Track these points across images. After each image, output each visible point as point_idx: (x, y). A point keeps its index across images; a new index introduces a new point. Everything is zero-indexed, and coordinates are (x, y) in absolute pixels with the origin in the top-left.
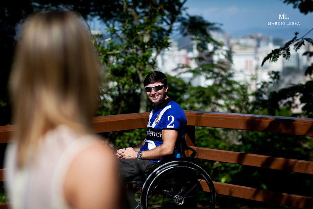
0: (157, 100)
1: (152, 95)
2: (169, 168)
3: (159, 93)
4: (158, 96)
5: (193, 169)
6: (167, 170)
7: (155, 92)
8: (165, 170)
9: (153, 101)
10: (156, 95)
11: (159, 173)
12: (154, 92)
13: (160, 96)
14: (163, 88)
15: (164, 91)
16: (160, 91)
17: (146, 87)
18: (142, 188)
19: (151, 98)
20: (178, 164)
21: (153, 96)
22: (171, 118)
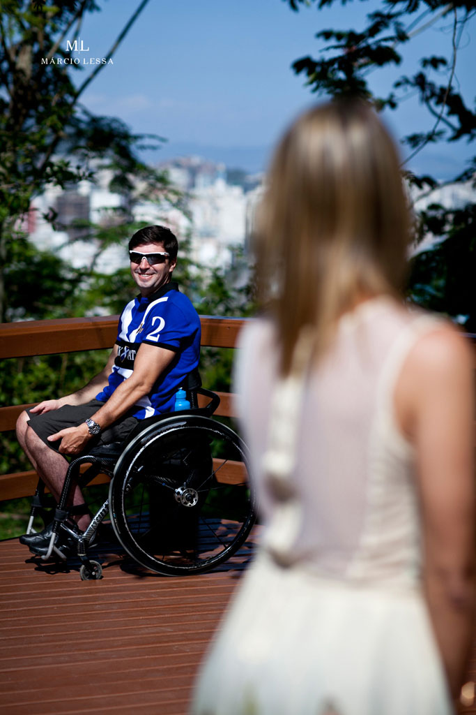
0: (149, 284)
1: (140, 269)
2: (168, 429)
3: (155, 270)
4: (152, 274)
5: (216, 431)
6: (164, 433)
7: (148, 267)
8: (162, 434)
9: (140, 283)
10: (148, 272)
11: (148, 440)
12: (146, 265)
13: (155, 277)
14: (167, 261)
15: (165, 267)
16: (158, 266)
17: (131, 252)
18: (113, 471)
19: (136, 275)
20: (185, 423)
21: (143, 271)
22: (158, 322)
